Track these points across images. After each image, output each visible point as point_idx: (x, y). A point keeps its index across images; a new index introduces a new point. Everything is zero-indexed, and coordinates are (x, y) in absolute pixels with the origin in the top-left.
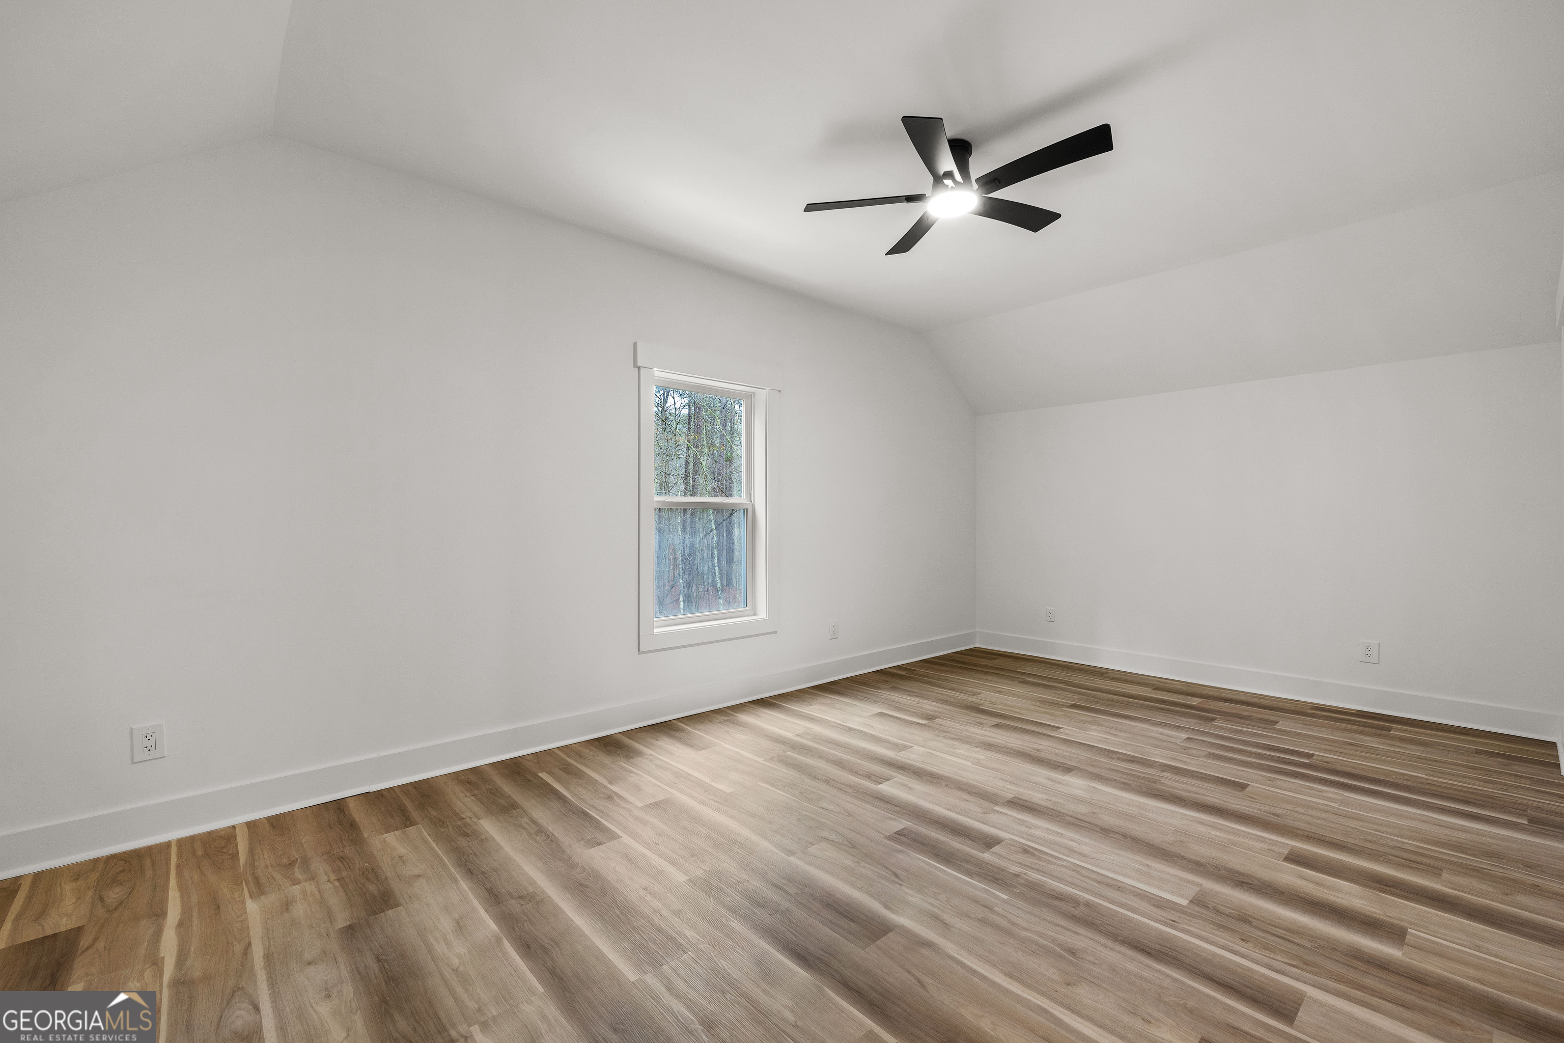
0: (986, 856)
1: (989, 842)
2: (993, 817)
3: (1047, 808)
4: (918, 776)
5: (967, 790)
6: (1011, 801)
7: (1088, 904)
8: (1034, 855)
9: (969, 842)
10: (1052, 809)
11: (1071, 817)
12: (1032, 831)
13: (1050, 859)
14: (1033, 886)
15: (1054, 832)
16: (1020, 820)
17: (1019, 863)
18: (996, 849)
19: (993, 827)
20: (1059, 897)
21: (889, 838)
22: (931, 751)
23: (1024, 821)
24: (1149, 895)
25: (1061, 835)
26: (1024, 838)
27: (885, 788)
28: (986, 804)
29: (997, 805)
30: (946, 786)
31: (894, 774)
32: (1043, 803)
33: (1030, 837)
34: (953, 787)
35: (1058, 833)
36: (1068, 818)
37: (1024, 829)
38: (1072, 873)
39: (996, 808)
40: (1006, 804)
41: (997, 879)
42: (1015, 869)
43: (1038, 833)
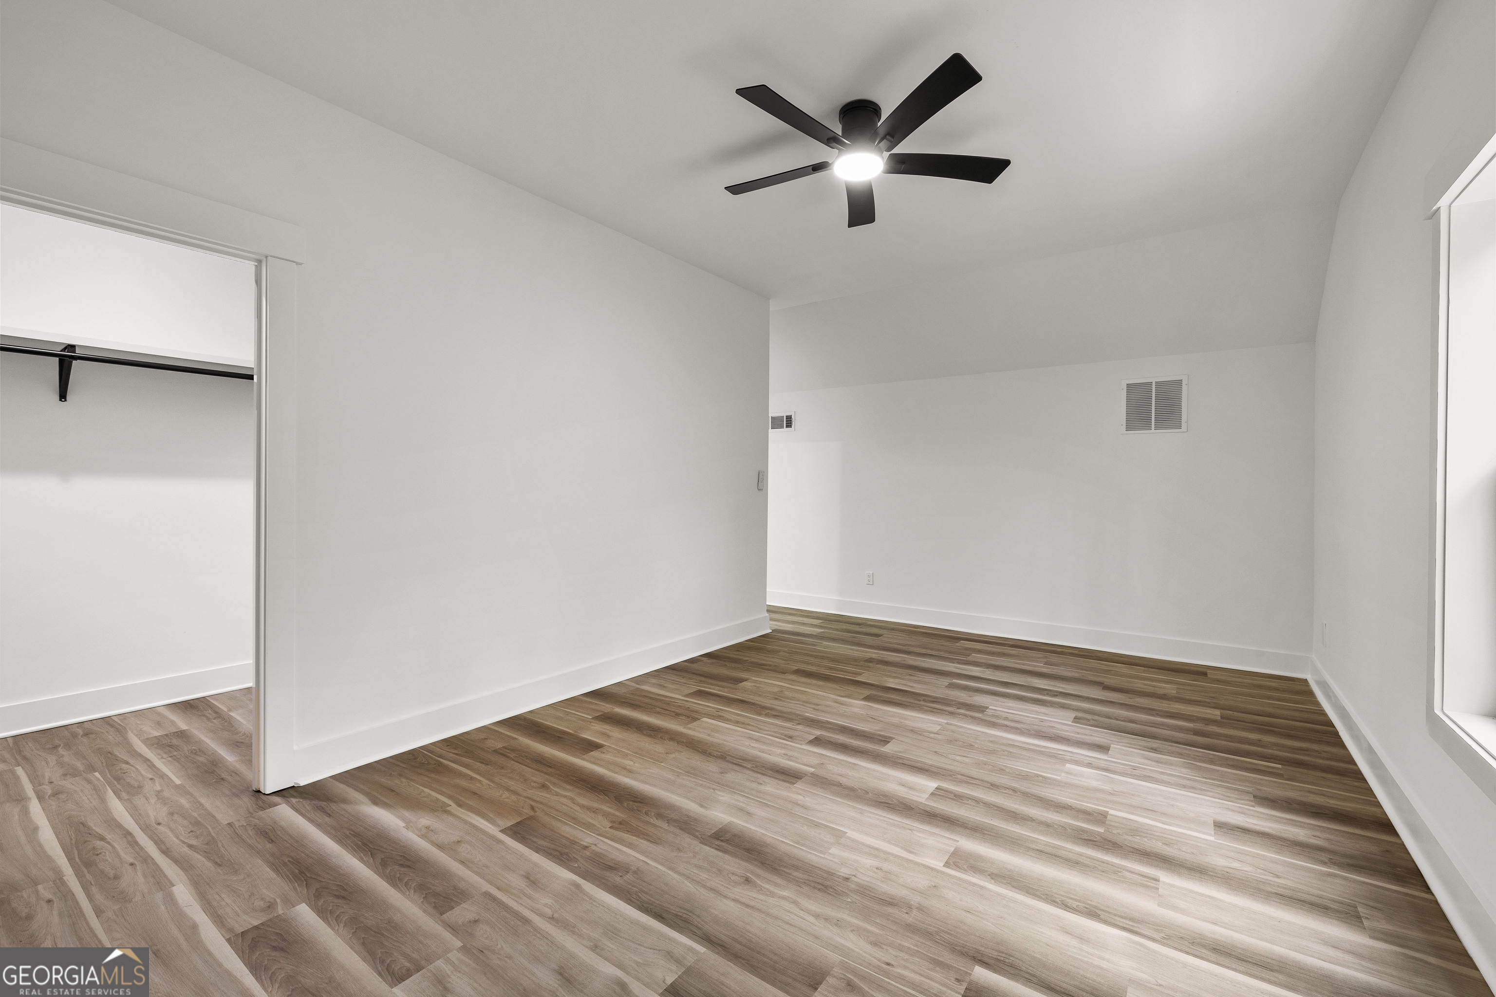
0: (818, 733)
1: (817, 741)
2: (815, 761)
3: (764, 775)
4: (905, 804)
5: (844, 788)
6: (798, 778)
7: (760, 715)
8: (786, 736)
9: (832, 740)
10: (760, 773)
11: (746, 767)
12: (783, 751)
13: (775, 734)
14: (790, 720)
15: (766, 753)
16: (791, 760)
17: (797, 730)
18: (812, 737)
19: (815, 753)
20: (775, 716)
21: (892, 738)
22: (911, 857)
23: (788, 760)
24: (722, 721)
25: (762, 751)
26: (791, 746)
27: (931, 784)
28: (821, 773)
29: (812, 774)
30: (867, 792)
31: (932, 804)
32: (766, 779)
33: (784, 747)
34: (859, 791)
35: (763, 752)
36: (749, 766)
37: (790, 753)
38: (762, 727)
39: (812, 770)
40: (803, 775)
41: (811, 721)
42: (800, 727)
43: (778, 751)
